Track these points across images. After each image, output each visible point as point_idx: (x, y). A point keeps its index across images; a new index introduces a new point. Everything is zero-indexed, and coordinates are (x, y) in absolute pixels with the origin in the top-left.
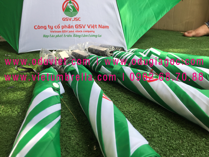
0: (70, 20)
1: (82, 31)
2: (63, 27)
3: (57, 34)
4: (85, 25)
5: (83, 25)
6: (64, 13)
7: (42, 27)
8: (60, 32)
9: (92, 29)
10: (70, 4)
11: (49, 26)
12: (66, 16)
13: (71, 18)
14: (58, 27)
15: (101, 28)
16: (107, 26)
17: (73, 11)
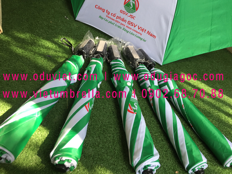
0: (126, 15)
1: (132, 29)
2: (118, 17)
3: (111, 20)
4: (137, 25)
5: (134, 24)
6: (124, 6)
7: (101, 9)
8: (114, 20)
9: (141, 32)
10: (133, 2)
11: (107, 11)
12: (124, 10)
13: (128, 13)
14: (114, 15)
15: (149, 34)
16: (155, 36)
17: (132, 9)
